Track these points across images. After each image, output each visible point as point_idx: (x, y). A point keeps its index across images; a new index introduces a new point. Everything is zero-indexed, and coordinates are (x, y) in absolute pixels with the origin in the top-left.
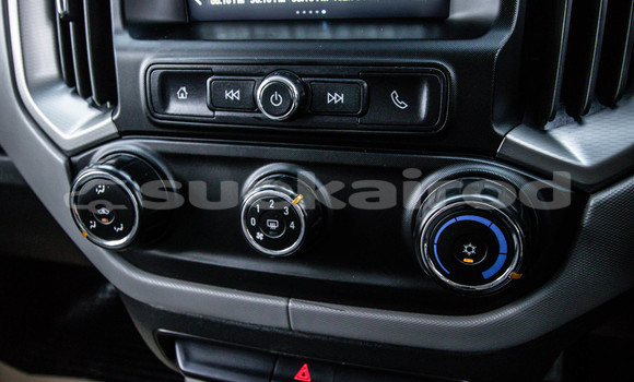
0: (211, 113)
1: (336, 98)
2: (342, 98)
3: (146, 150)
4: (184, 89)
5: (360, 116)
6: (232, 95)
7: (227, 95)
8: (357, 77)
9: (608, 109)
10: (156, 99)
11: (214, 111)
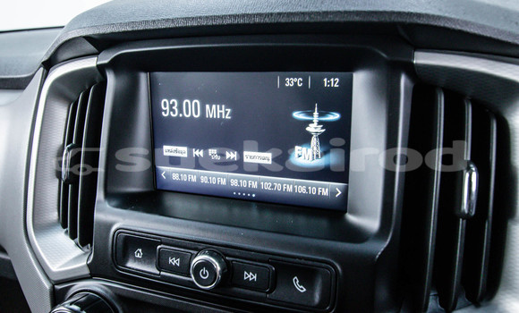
0: (158, 272)
1: (250, 276)
2: (255, 277)
3: (107, 292)
4: (140, 250)
5: (267, 293)
6: (174, 262)
7: (170, 261)
8: (268, 262)
9: (473, 307)
10: (120, 254)
11: (160, 271)
